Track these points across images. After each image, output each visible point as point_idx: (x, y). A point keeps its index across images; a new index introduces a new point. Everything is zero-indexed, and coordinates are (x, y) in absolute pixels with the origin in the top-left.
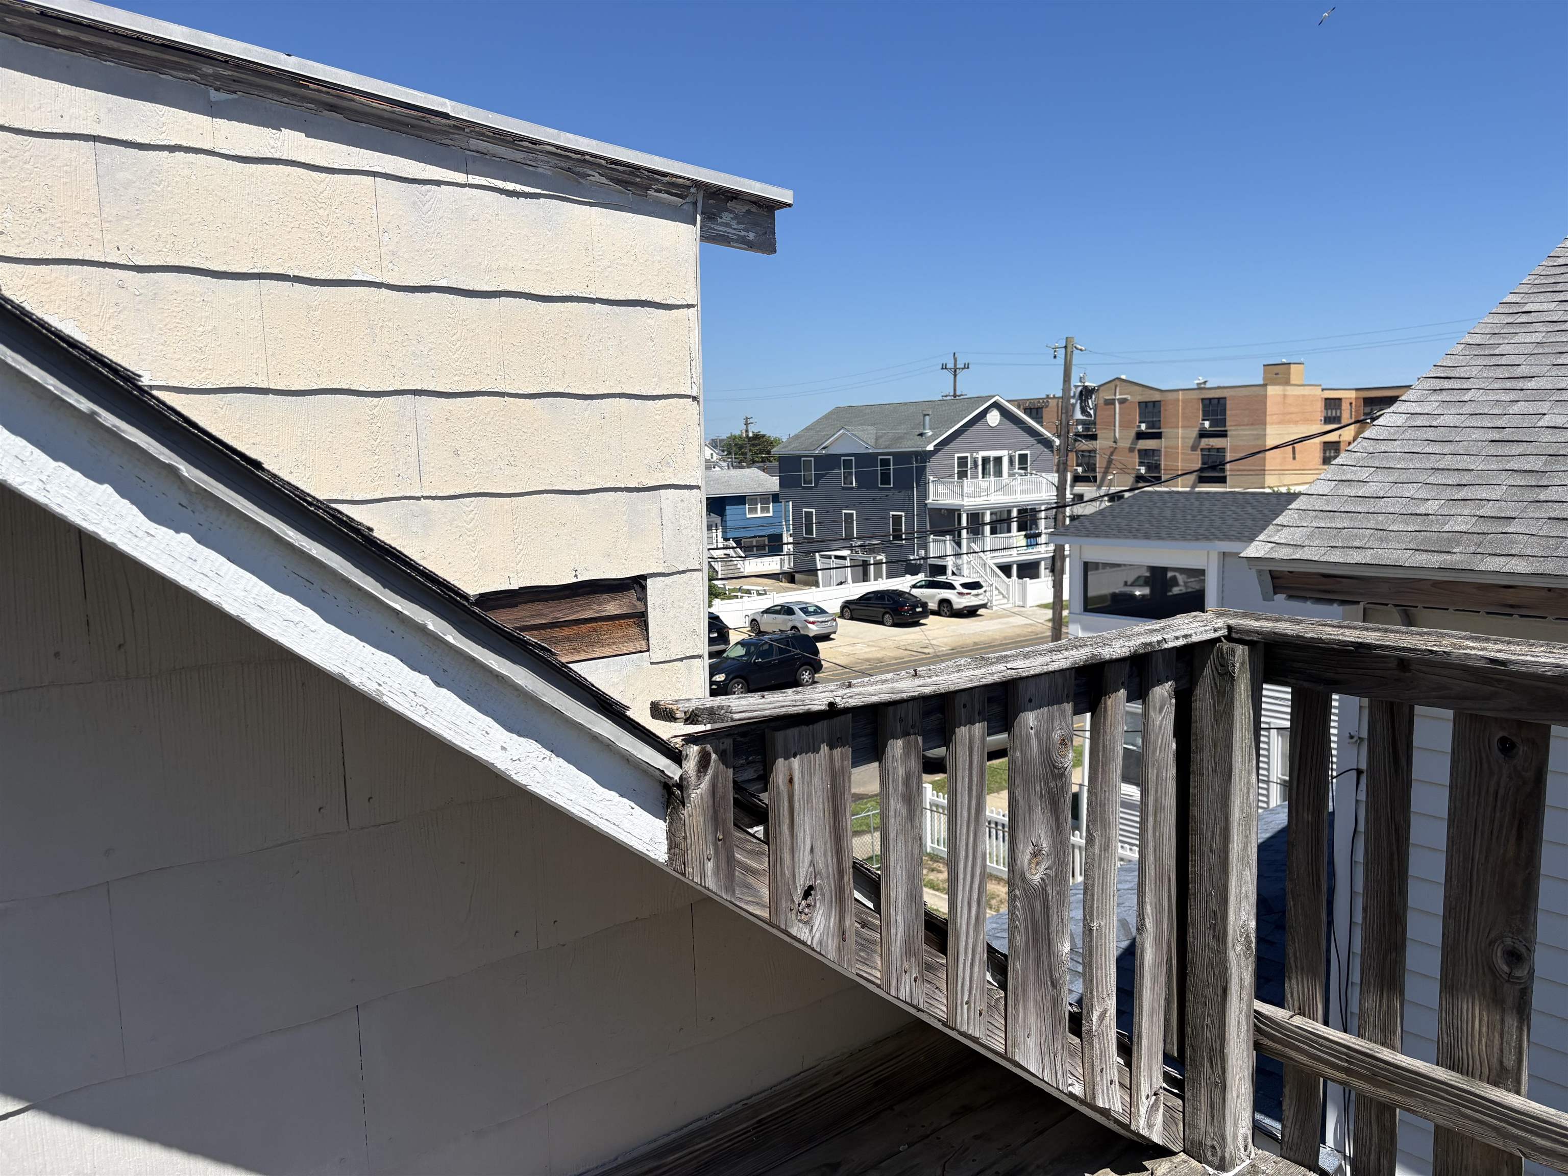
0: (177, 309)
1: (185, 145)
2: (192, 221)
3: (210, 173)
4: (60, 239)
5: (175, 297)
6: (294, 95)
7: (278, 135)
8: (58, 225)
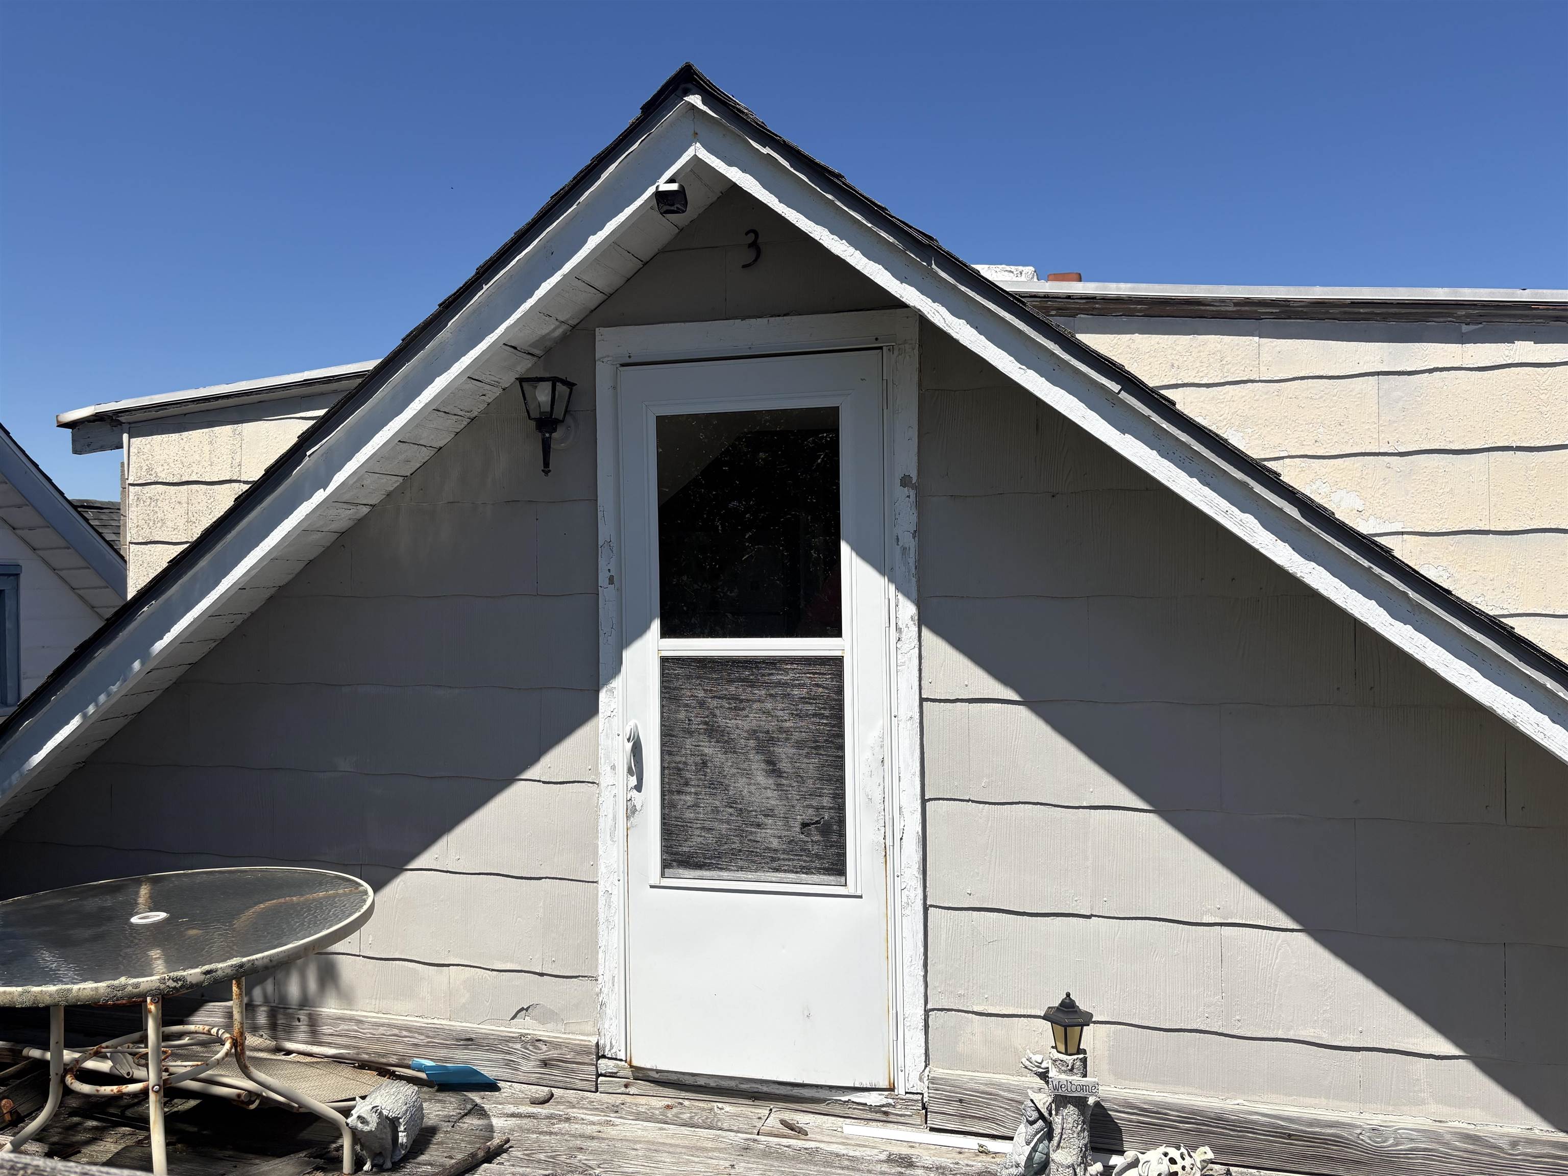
0: (1426, 479)
1: (1440, 366)
2: (1441, 417)
3: (1457, 382)
4: (1351, 441)
5: (1424, 470)
6: (1527, 316)
7: (1512, 347)
8: (1350, 432)
